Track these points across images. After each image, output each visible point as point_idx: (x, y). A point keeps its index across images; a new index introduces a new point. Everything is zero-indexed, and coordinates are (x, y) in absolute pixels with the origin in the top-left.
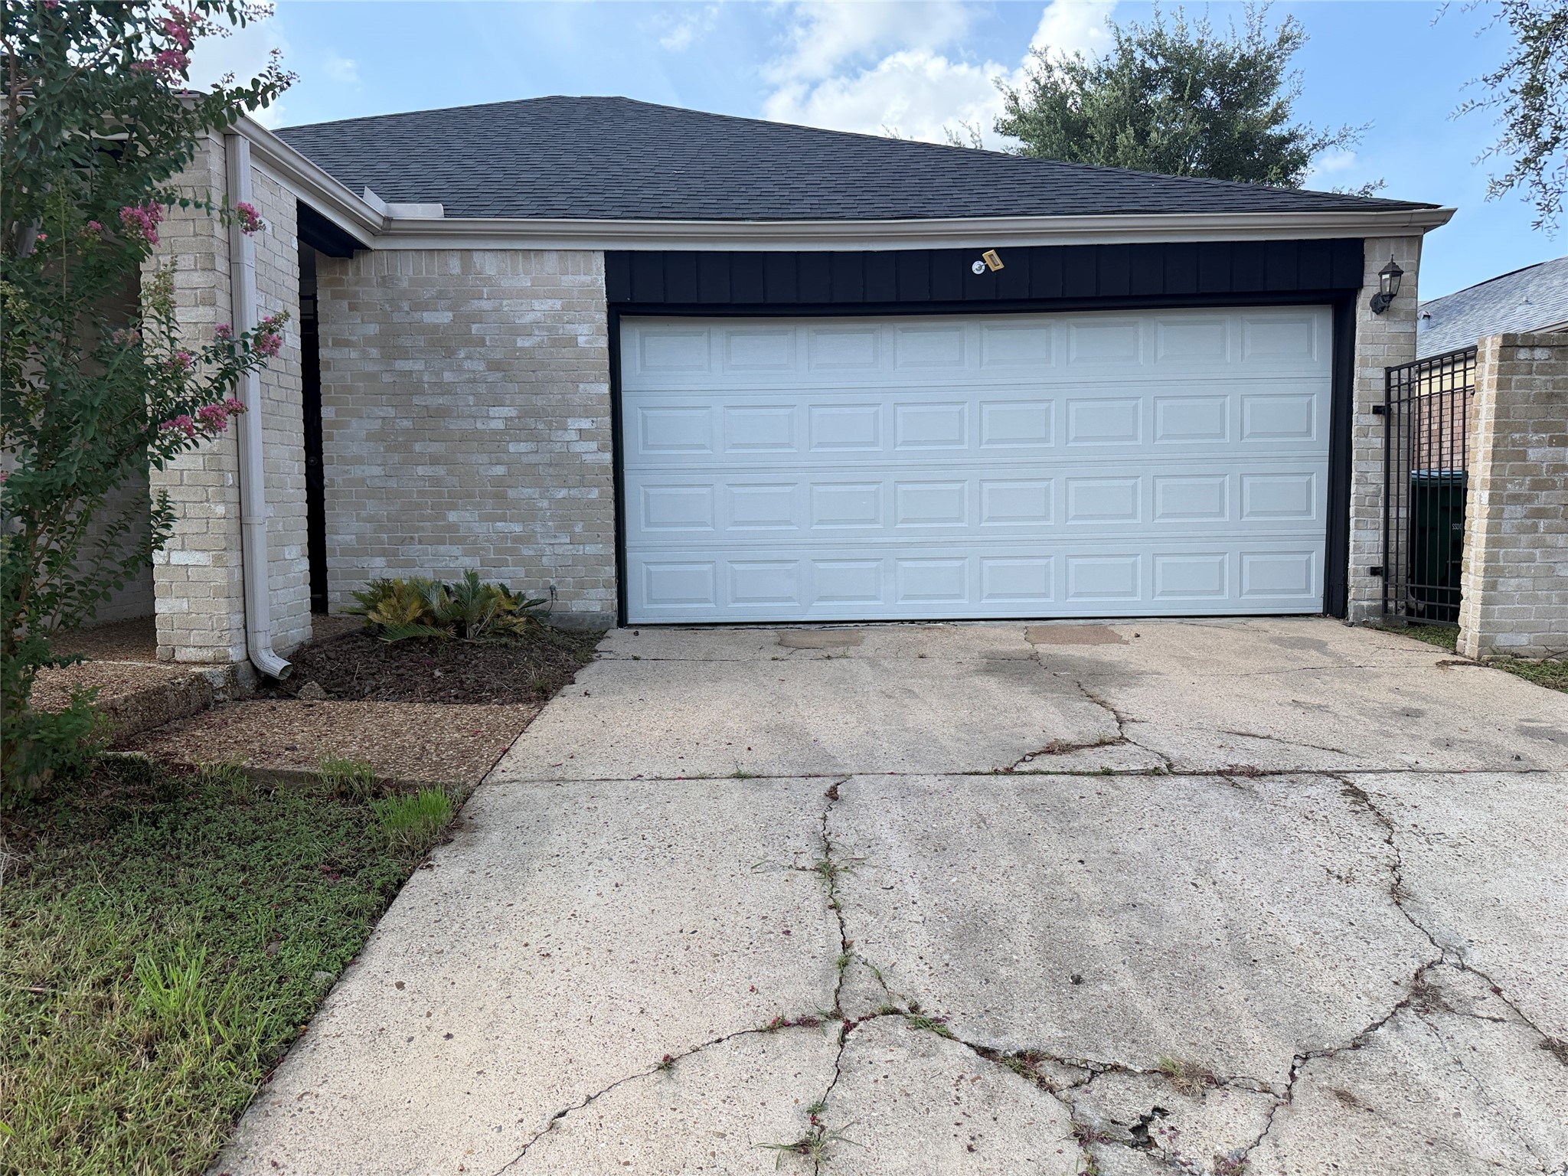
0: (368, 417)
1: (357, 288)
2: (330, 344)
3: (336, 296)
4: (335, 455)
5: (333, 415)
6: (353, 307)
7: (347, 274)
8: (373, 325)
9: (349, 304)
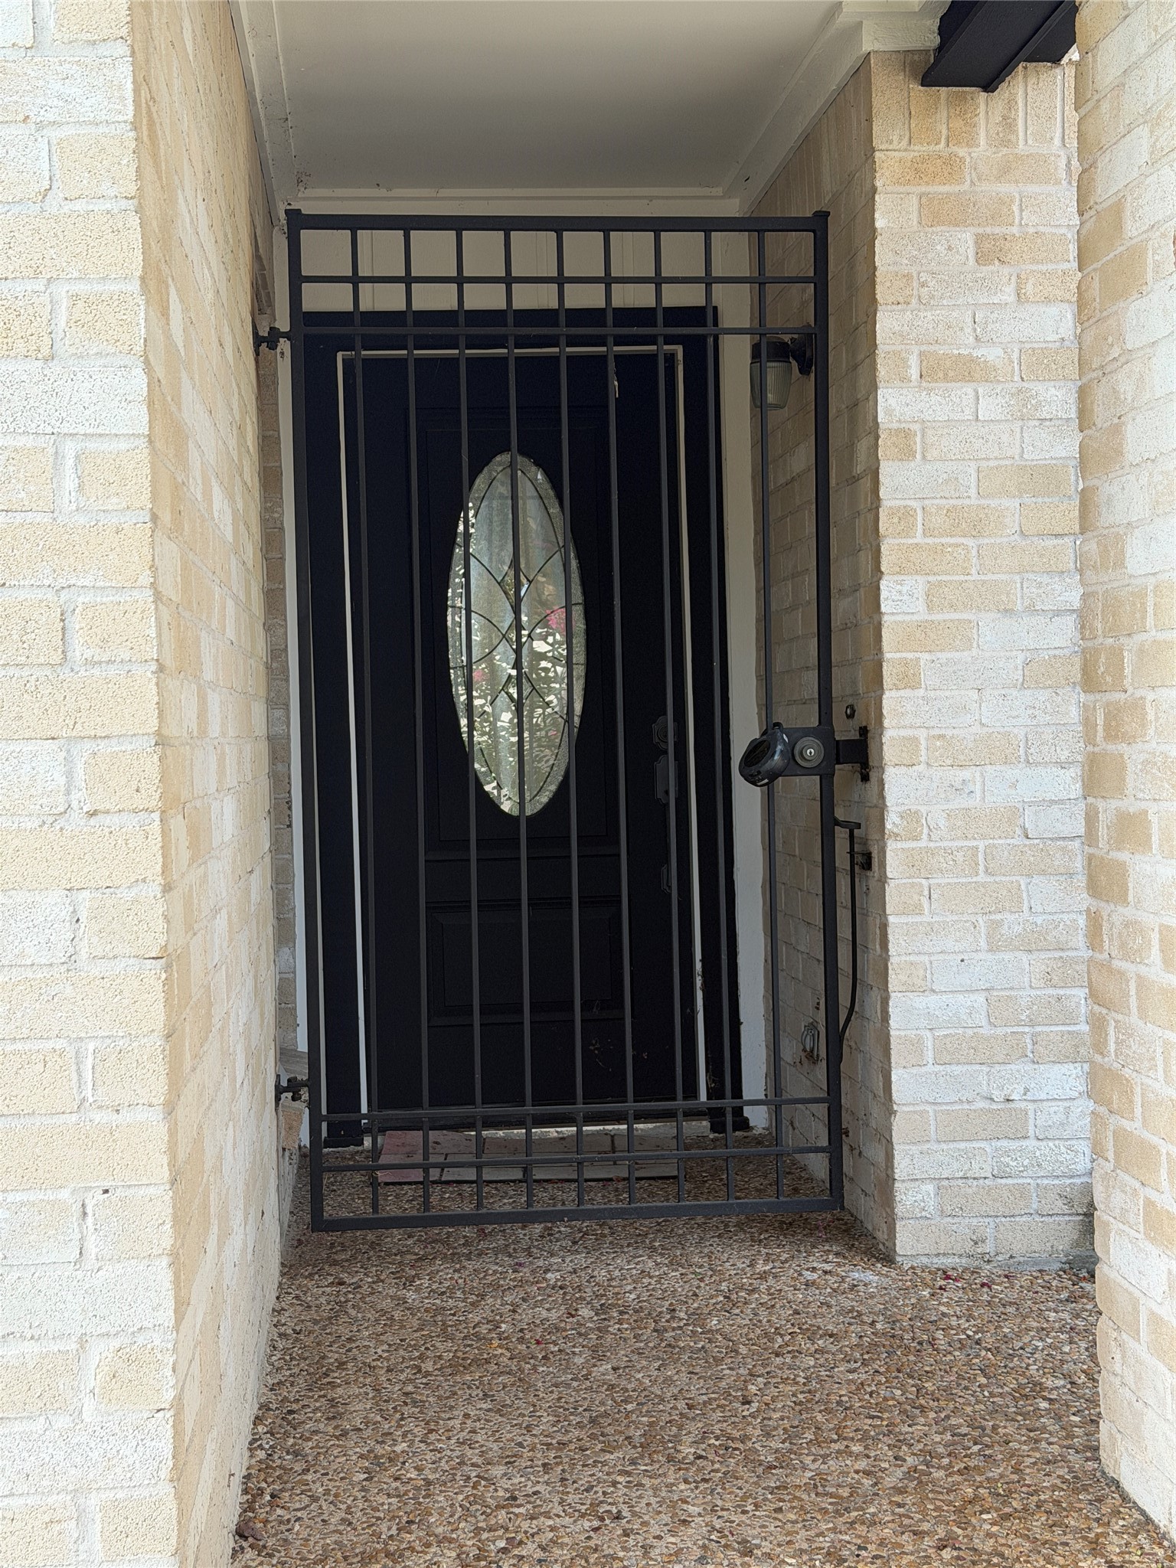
0: (1032, 610)
1: (1004, 188)
2: (914, 373)
3: (935, 213)
4: (922, 734)
5: (921, 606)
6: (988, 252)
7: (972, 143)
8: (1053, 310)
9: (979, 240)
